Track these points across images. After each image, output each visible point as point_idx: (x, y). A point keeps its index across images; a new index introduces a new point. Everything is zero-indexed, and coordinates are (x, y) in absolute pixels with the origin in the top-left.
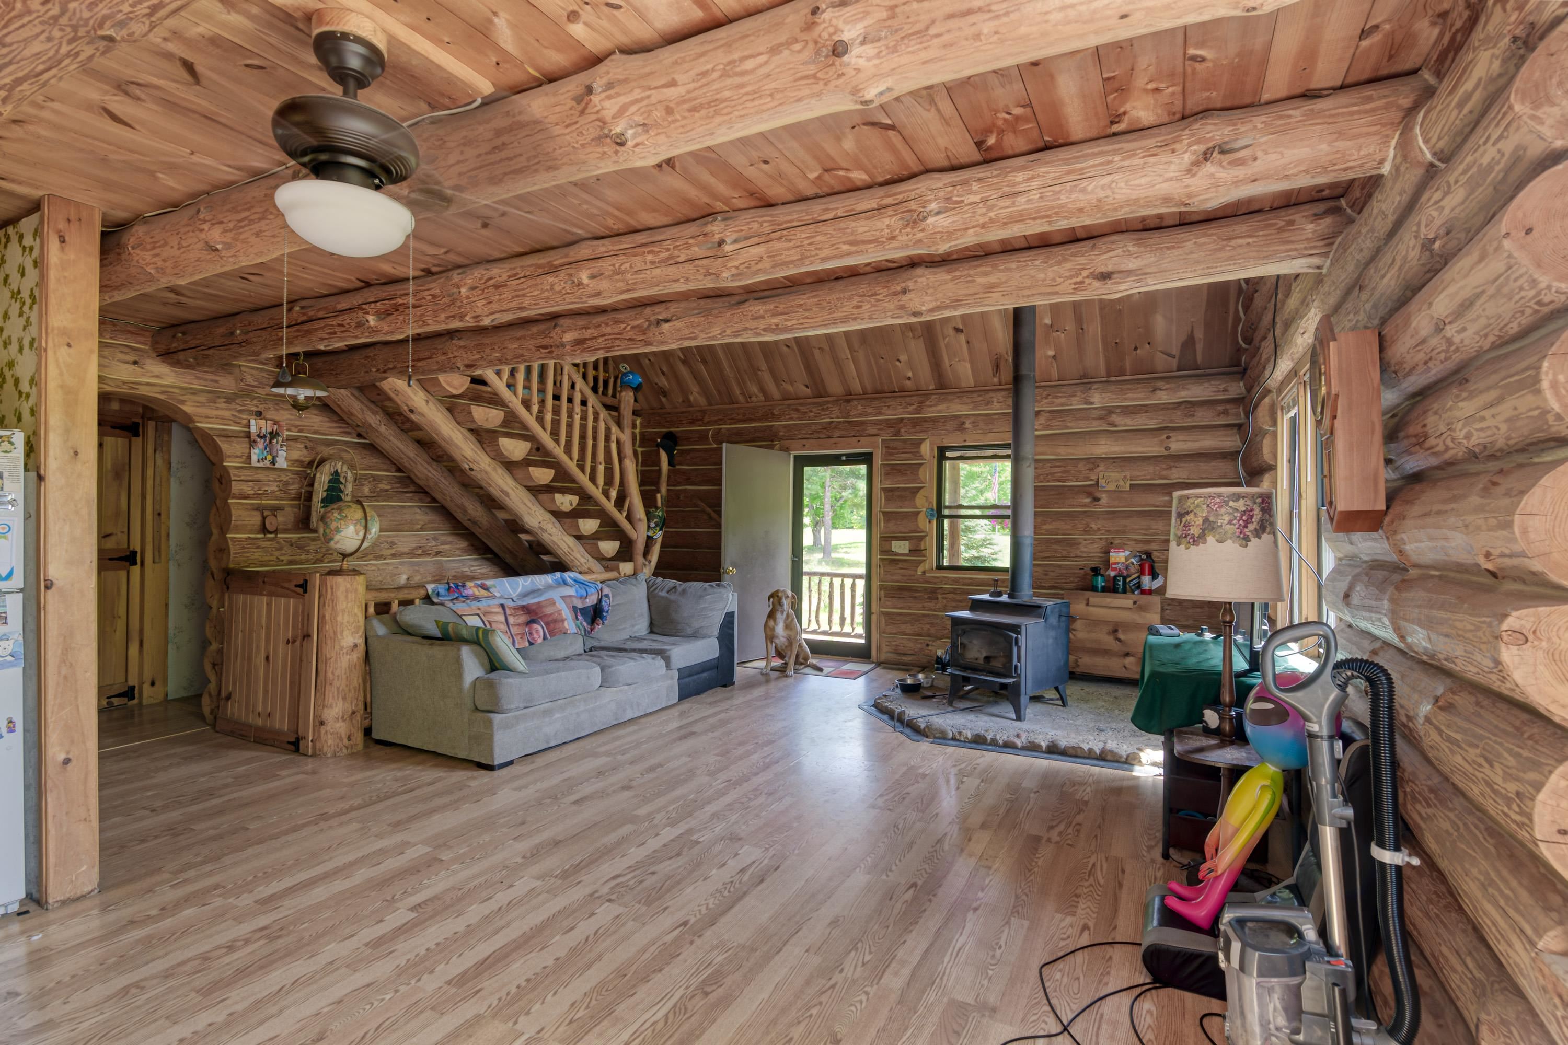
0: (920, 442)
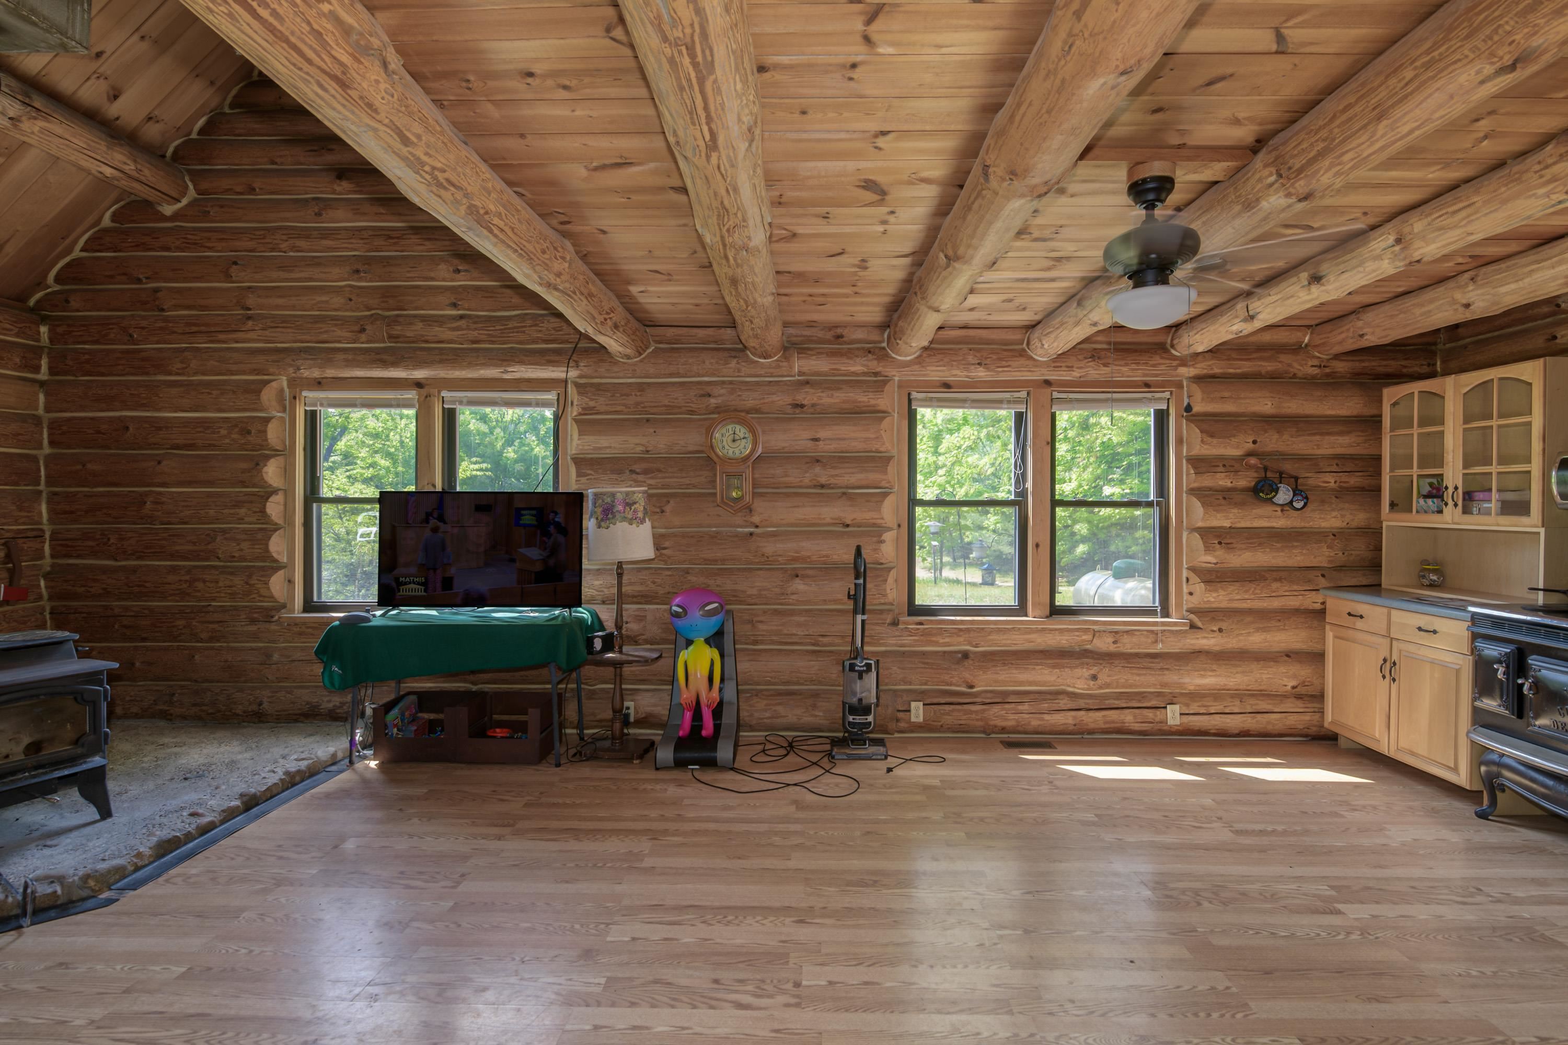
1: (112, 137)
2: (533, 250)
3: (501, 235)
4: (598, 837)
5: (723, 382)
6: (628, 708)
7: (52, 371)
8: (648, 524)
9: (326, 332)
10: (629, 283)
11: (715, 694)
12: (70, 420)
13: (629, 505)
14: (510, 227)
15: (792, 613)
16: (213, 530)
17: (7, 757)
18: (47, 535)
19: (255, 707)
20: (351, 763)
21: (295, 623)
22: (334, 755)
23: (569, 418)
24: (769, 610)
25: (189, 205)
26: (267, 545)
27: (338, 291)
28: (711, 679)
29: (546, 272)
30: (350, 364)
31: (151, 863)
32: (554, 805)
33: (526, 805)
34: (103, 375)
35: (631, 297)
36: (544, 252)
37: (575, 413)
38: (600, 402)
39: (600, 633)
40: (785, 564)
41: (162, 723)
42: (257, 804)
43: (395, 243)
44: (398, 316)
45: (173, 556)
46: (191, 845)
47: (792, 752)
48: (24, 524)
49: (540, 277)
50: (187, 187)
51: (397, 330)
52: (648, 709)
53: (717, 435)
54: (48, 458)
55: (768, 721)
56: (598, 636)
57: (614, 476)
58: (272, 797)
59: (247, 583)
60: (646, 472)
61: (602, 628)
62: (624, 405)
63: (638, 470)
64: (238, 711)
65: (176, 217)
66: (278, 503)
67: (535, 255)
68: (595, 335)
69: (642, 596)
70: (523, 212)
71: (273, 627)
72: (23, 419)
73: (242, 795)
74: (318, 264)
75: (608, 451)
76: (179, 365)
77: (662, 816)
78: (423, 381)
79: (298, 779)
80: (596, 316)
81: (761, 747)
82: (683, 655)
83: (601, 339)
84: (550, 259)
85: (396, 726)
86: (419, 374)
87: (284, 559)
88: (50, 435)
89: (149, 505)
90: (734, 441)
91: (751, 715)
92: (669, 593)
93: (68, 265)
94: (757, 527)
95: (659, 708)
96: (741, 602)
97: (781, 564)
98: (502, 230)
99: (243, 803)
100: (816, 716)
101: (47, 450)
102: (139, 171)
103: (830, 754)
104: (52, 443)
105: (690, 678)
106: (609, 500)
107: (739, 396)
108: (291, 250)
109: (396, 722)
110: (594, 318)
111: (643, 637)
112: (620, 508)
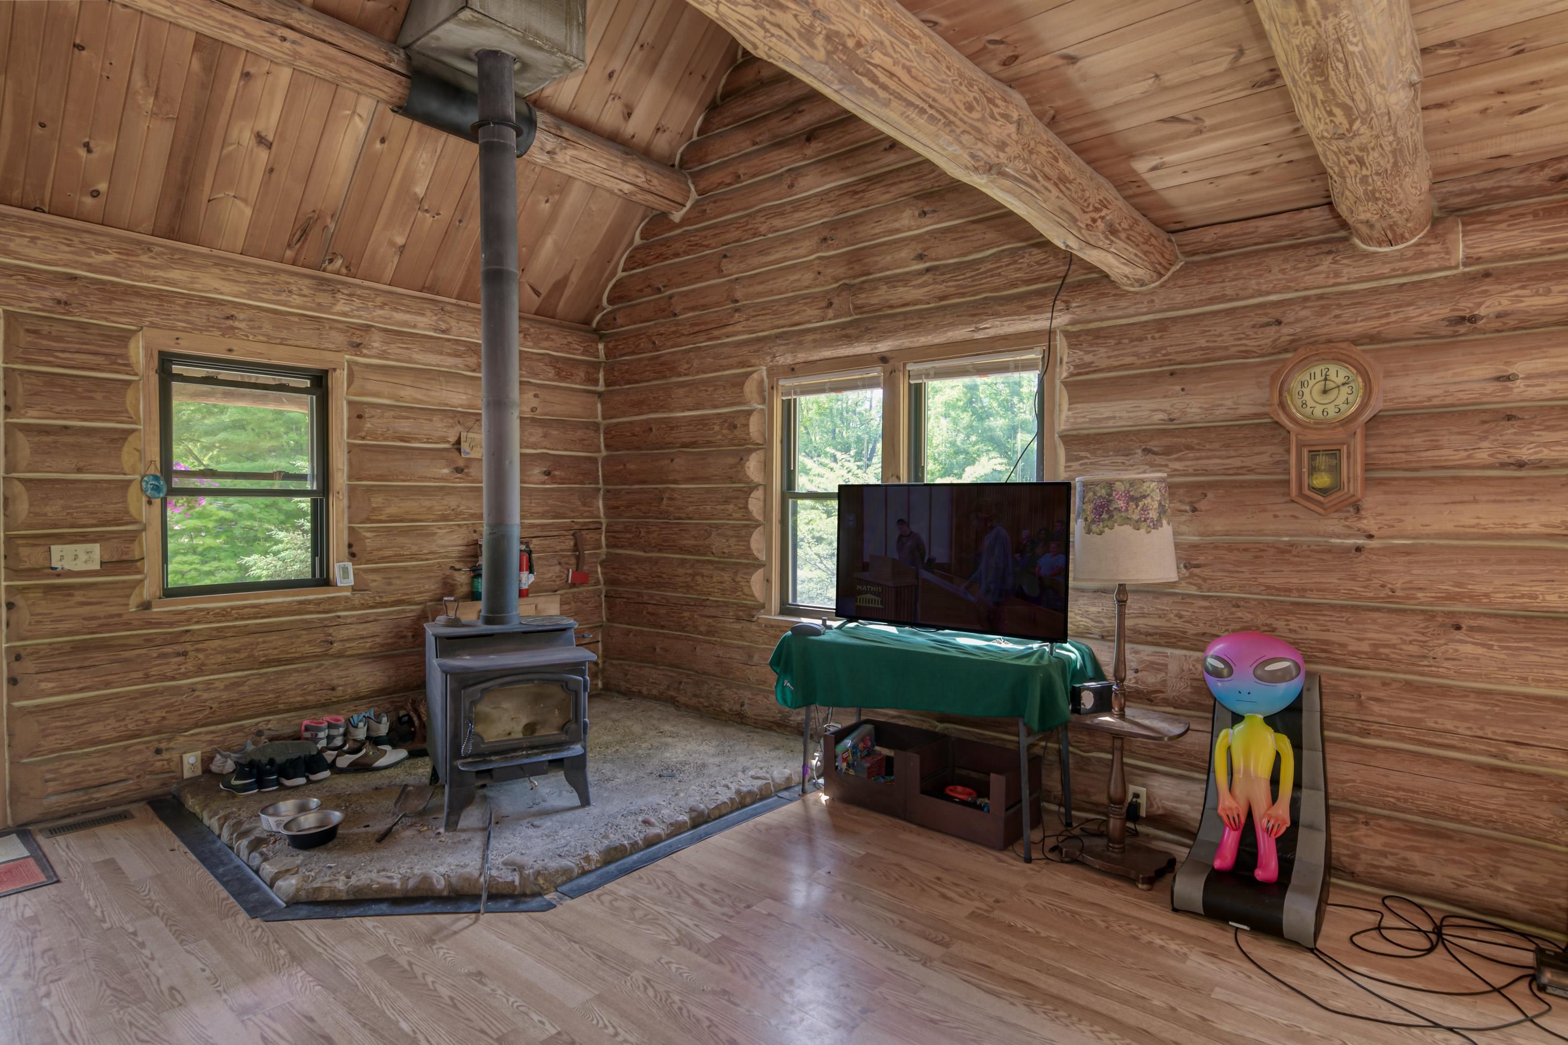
0: (124, 338)
1: (627, 154)
2: (951, 106)
3: (892, 84)
4: (1061, 1013)
5: (1306, 299)
6: (1136, 796)
7: (608, 384)
8: (1166, 529)
9: (798, 313)
10: (1131, 154)
11: (1283, 809)
12: (617, 424)
13: (1135, 500)
14: (904, 67)
15: (1445, 691)
16: (710, 525)
17: (510, 734)
18: (604, 528)
19: (737, 707)
20: (804, 792)
21: (771, 626)
22: (789, 779)
23: (1058, 382)
24: (1395, 680)
25: (693, 207)
26: (749, 542)
27: (807, 266)
28: (1275, 781)
29: (980, 145)
30: (819, 344)
31: (597, 869)
32: (1010, 927)
33: (973, 916)
34: (637, 382)
35: (1138, 182)
36: (970, 108)
37: (1065, 374)
38: (1101, 356)
39: (1092, 684)
40: (1431, 604)
41: (672, 709)
42: (706, 822)
43: (860, 199)
44: (863, 282)
45: (682, 550)
46: (635, 857)
47: (1440, 949)
48: (587, 517)
49: (973, 156)
50: (689, 191)
51: (862, 299)
52: (1170, 804)
53: (1295, 385)
54: (606, 460)
55: (1391, 874)
56: (1088, 689)
57: (1120, 459)
58: (720, 817)
59: (734, 580)
60: (1167, 451)
61: (1099, 675)
62: (1136, 355)
63: (1155, 449)
64: (726, 709)
65: (685, 221)
66: (758, 499)
67: (955, 115)
68: (1081, 249)
69: (1161, 635)
70: (925, 40)
71: (754, 627)
72: (586, 426)
73: (692, 810)
74: (791, 241)
75: (1111, 423)
76: (686, 366)
77: (1173, 1009)
78: (888, 355)
79: (748, 800)
80: (1077, 215)
81: (1373, 919)
82: (1225, 737)
83: (1093, 256)
84: (982, 120)
85: (845, 760)
86: (883, 347)
87: (763, 557)
88: (605, 439)
89: (665, 502)
90: (1325, 392)
91: (1355, 856)
92: (1204, 634)
93: (615, 286)
94: (1370, 537)
95: (1187, 807)
96: (1336, 662)
97: (1420, 604)
98: (892, 75)
99: (691, 818)
100: (1498, 889)
101: (604, 453)
102: (648, 181)
103: (1533, 978)
104: (607, 447)
105: (1238, 777)
106: (1103, 492)
107: (1337, 317)
108: (770, 232)
109: (845, 756)
110: (1074, 220)
111: (1161, 695)
112: (1121, 504)
